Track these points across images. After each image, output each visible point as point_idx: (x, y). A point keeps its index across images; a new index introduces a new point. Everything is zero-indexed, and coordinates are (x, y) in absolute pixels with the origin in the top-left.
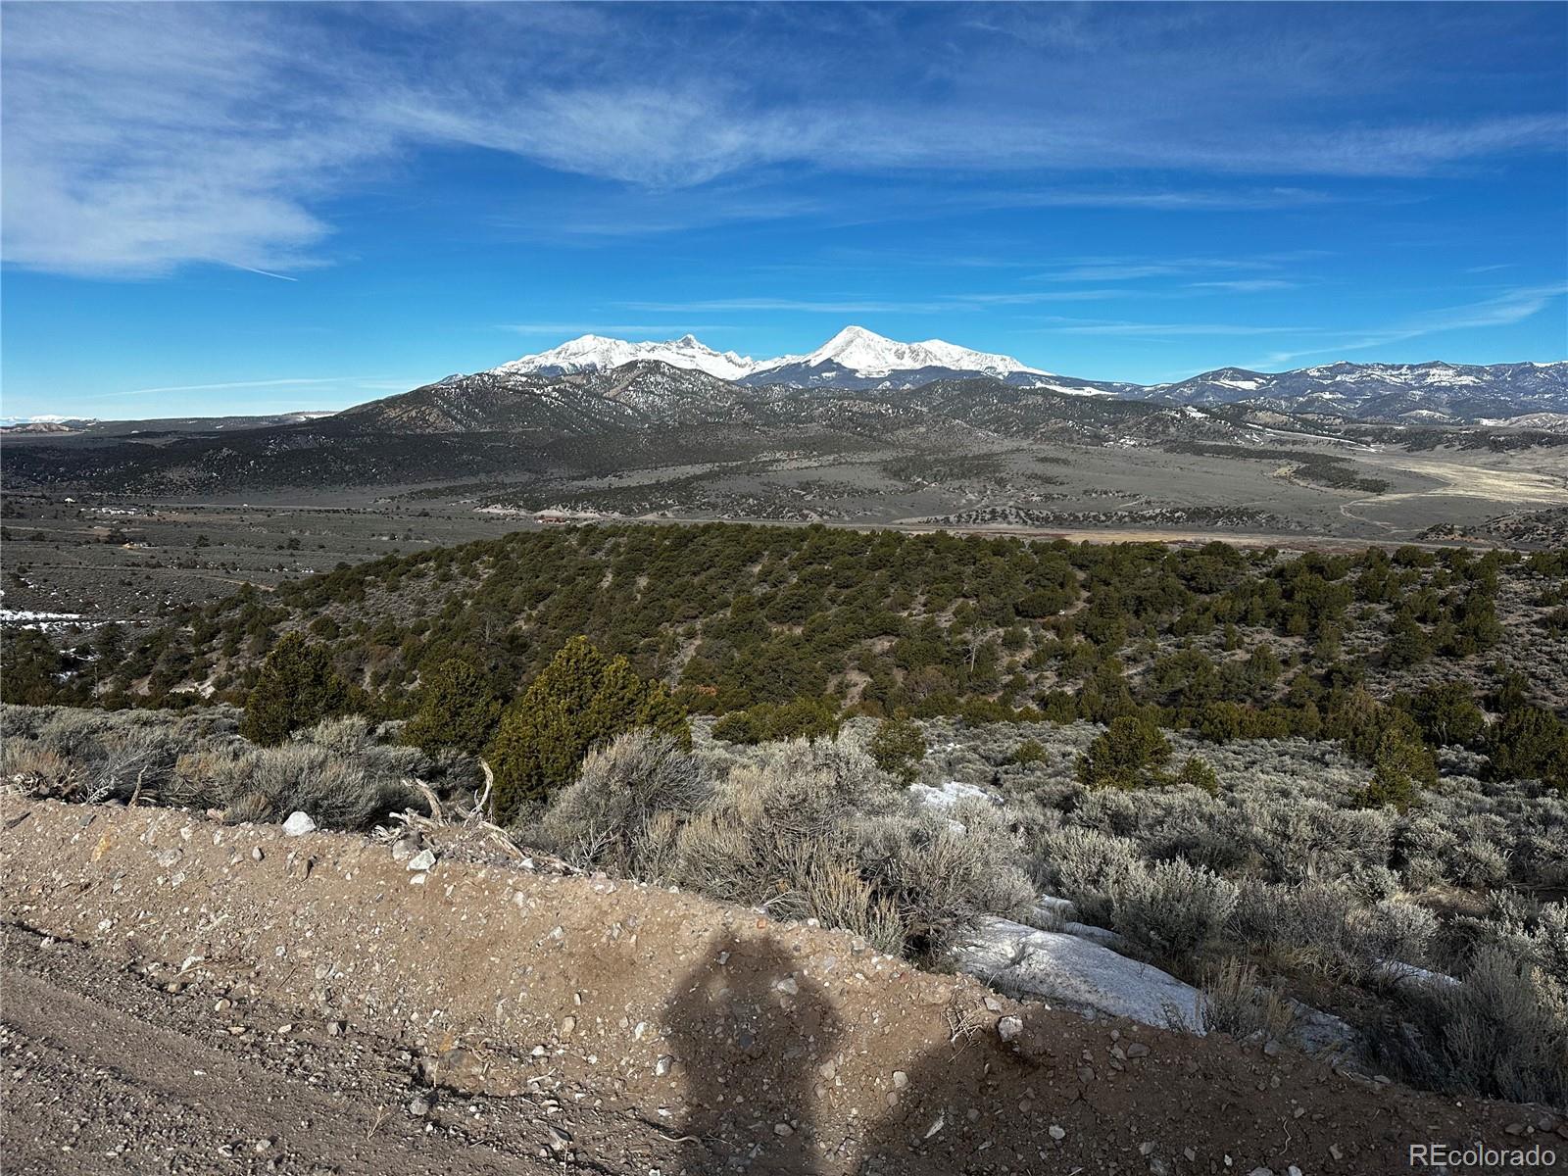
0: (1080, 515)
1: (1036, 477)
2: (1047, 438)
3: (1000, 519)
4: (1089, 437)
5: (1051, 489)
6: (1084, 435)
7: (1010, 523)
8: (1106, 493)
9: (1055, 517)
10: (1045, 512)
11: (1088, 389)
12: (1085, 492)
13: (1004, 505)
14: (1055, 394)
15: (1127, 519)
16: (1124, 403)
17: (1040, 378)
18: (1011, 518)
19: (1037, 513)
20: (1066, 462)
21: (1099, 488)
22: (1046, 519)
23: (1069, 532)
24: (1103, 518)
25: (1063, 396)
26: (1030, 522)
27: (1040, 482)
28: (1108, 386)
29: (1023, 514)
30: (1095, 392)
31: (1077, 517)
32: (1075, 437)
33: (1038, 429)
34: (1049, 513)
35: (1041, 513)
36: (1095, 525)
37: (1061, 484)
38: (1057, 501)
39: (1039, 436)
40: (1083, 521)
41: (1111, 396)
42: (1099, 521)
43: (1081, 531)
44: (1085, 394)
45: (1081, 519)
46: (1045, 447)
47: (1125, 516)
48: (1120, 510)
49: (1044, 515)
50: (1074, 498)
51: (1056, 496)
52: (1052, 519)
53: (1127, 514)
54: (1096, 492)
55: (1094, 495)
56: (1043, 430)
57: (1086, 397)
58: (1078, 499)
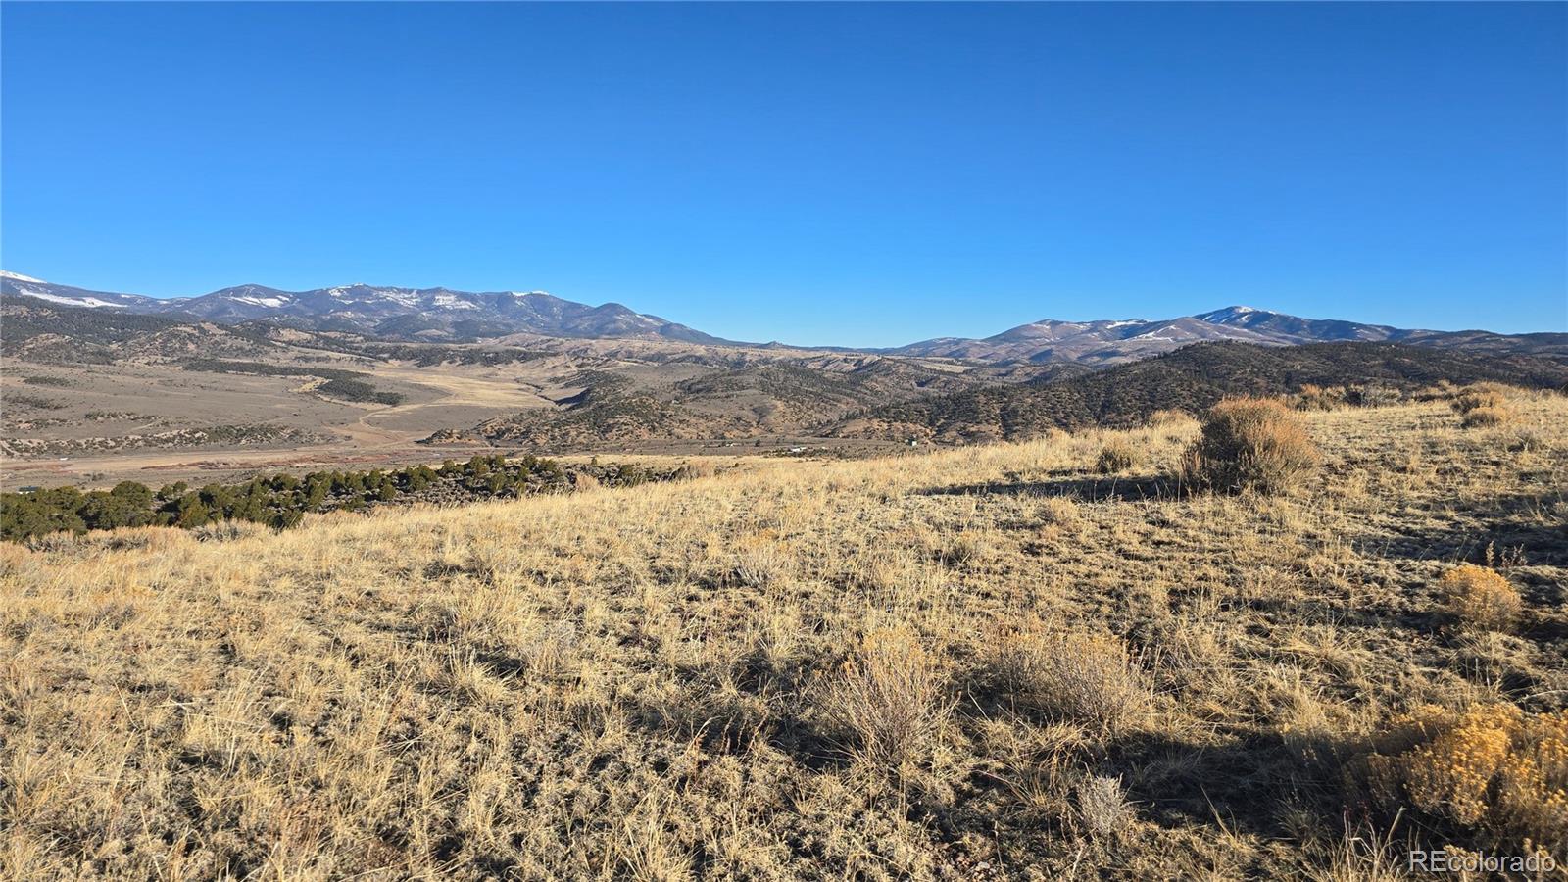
0: (83, 442)
1: (26, 401)
2: (37, 356)
4: (92, 353)
5: (43, 413)
6: (85, 352)
8: (114, 416)
9: (50, 447)
10: (36, 442)
11: (90, 300)
12: (88, 416)
14: (44, 304)
15: (141, 443)
16: (135, 317)
19: (25, 442)
20: (62, 383)
21: (106, 410)
22: (40, 450)
23: (69, 461)
24: (112, 444)
25: (55, 307)
26: (16, 453)
27: (29, 406)
30: (99, 303)
31: (79, 444)
32: (74, 353)
33: (23, 345)
34: (42, 442)
35: (30, 442)
36: (102, 451)
37: (56, 408)
38: (53, 428)
39: (27, 353)
40: (87, 448)
41: (119, 309)
42: (107, 447)
43: (84, 459)
44: (87, 305)
45: (85, 446)
46: (34, 366)
47: (139, 440)
48: (132, 434)
49: (35, 444)
50: (75, 424)
51: (51, 422)
52: (46, 448)
53: (140, 437)
54: (102, 416)
55: (99, 419)
56: (31, 346)
57: (86, 309)
58: (80, 425)
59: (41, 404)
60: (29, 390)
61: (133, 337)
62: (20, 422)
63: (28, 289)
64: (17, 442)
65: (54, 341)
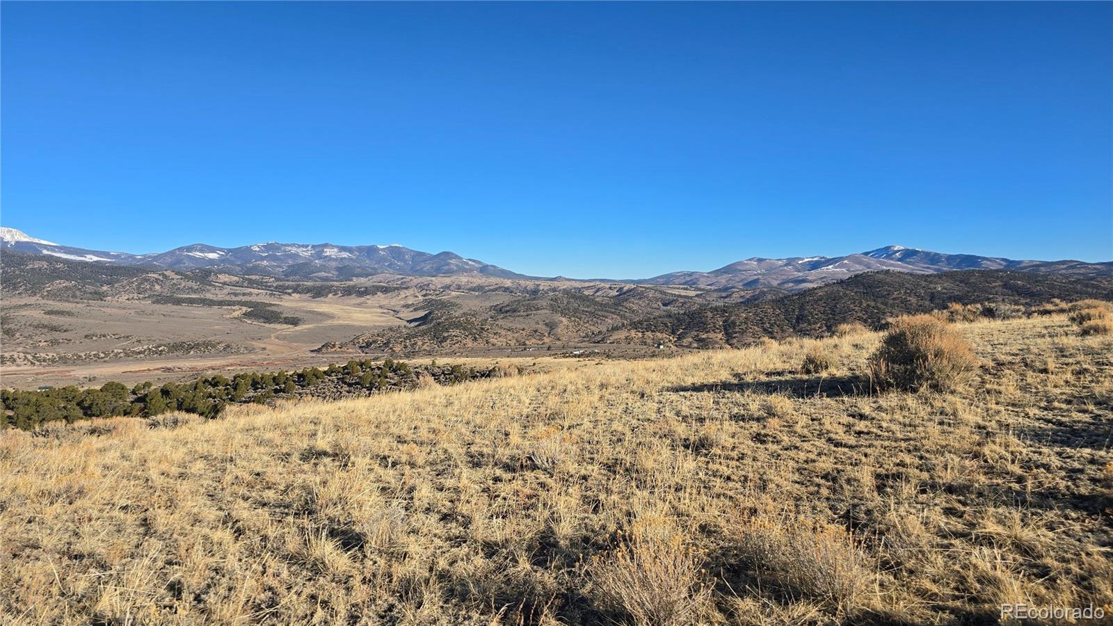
0: (83, 354)
1: (44, 326)
2: (52, 295)
4: (90, 293)
5: (56, 335)
6: (85, 292)
7: (18, 365)
8: (104, 336)
9: (60, 358)
10: (51, 355)
11: (88, 256)
12: (86, 337)
14: (58, 260)
15: (122, 355)
16: (120, 268)
17: (46, 247)
18: (18, 361)
19: (43, 355)
20: (69, 314)
21: (99, 332)
22: (53, 361)
23: (74, 368)
24: (102, 355)
25: (66, 262)
26: (37, 363)
27: (46, 330)
28: (107, 254)
29: (30, 357)
30: (95, 259)
31: (80, 356)
32: (78, 293)
33: (44, 288)
34: (55, 355)
35: (47, 355)
36: (95, 361)
37: (65, 331)
38: (63, 345)
39: (46, 294)
40: (85, 359)
41: (109, 262)
42: (99, 358)
43: (83, 367)
44: (87, 260)
45: (84, 357)
46: (51, 302)
47: (121, 353)
48: (116, 348)
49: (50, 357)
50: (78, 342)
51: (61, 341)
52: (57, 359)
53: (121, 351)
54: (96, 336)
55: (94, 338)
56: (49, 289)
57: (87, 263)
58: (81, 343)
59: (54, 329)
60: (47, 319)
61: (118, 281)
62: (40, 341)
63: (48, 250)
64: (38, 355)
65: (64, 285)
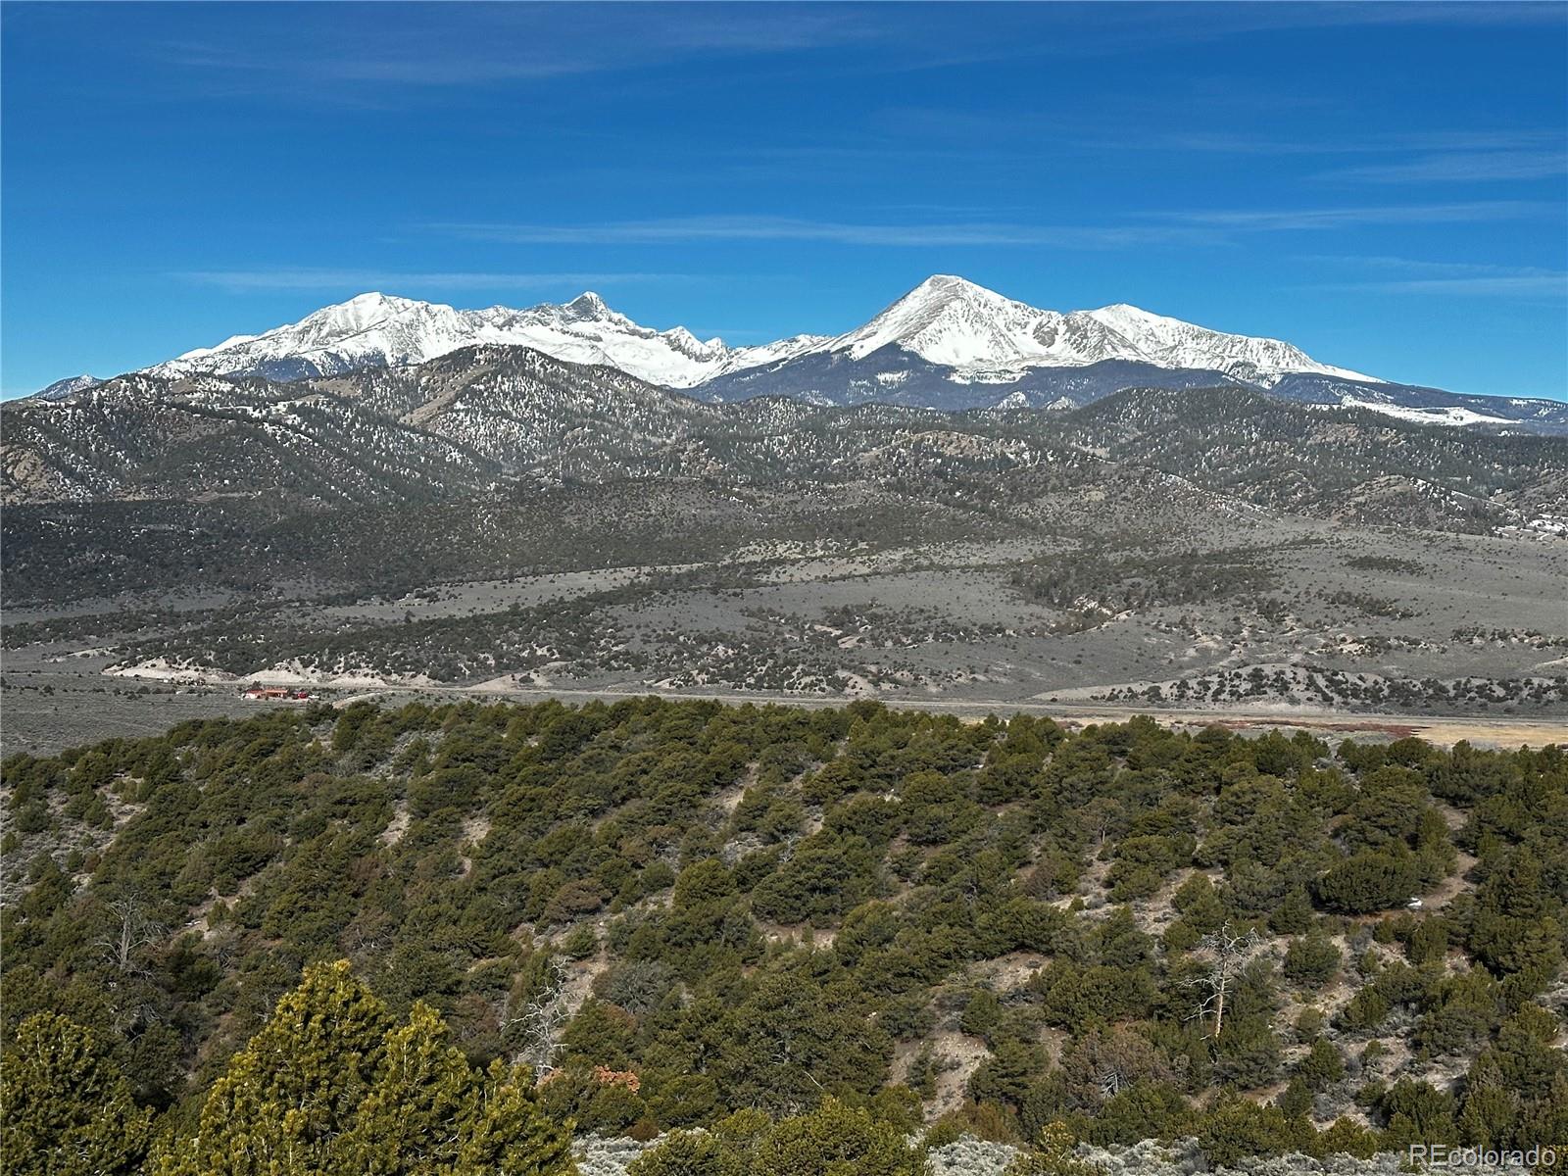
0: (1449, 684)
1: (1350, 600)
2: (1369, 515)
3: (1271, 693)
4: (1464, 514)
5: (1381, 626)
6: (1450, 511)
7: (1293, 701)
8: (1504, 637)
9: (1395, 689)
10: (1371, 678)
11: (1455, 412)
12: (1458, 634)
13: (1280, 660)
14: (1383, 421)
15: (1552, 695)
16: (1536, 442)
17: (1351, 387)
18: (1297, 690)
19: (1353, 678)
20: (1413, 569)
21: (1488, 625)
22: (1374, 694)
23: (1427, 721)
24: (1500, 692)
25: (1402, 426)
26: (1337, 699)
27: (1357, 611)
28: (1499, 405)
29: (1321, 682)
30: (1471, 418)
31: (1443, 690)
32: (1432, 514)
44: (1450, 421)
45: (1452, 693)
46: (1364, 535)
47: (1549, 688)
48: (1536, 674)
49: (1369, 684)
50: (1434, 648)
51: (1393, 642)
52: (1386, 692)
53: (1551, 683)
54: (1482, 635)
55: (1477, 641)
56: (1361, 499)
57: (1454, 428)
58: (1444, 651)
59: (1375, 608)
60: (1356, 582)
63: (1355, 396)
64: (1340, 677)
65: (1398, 489)
